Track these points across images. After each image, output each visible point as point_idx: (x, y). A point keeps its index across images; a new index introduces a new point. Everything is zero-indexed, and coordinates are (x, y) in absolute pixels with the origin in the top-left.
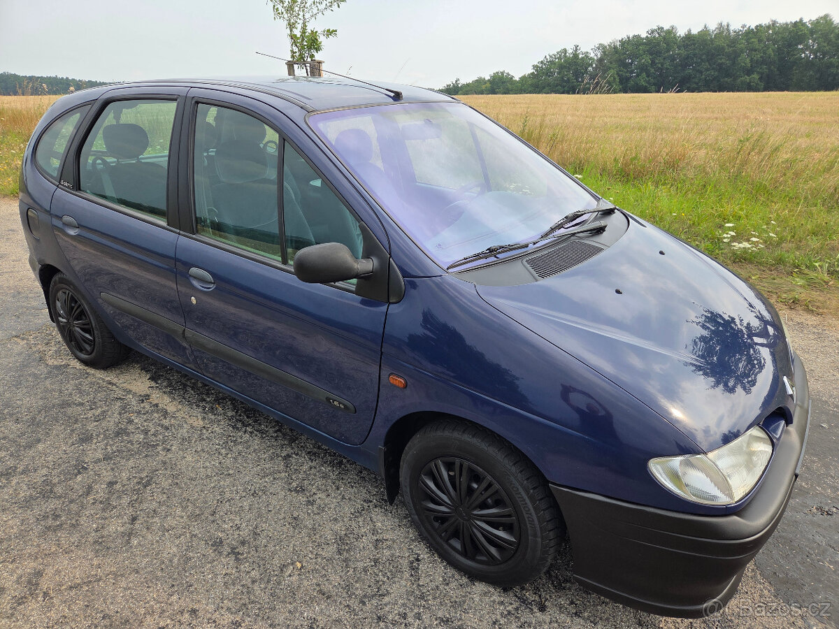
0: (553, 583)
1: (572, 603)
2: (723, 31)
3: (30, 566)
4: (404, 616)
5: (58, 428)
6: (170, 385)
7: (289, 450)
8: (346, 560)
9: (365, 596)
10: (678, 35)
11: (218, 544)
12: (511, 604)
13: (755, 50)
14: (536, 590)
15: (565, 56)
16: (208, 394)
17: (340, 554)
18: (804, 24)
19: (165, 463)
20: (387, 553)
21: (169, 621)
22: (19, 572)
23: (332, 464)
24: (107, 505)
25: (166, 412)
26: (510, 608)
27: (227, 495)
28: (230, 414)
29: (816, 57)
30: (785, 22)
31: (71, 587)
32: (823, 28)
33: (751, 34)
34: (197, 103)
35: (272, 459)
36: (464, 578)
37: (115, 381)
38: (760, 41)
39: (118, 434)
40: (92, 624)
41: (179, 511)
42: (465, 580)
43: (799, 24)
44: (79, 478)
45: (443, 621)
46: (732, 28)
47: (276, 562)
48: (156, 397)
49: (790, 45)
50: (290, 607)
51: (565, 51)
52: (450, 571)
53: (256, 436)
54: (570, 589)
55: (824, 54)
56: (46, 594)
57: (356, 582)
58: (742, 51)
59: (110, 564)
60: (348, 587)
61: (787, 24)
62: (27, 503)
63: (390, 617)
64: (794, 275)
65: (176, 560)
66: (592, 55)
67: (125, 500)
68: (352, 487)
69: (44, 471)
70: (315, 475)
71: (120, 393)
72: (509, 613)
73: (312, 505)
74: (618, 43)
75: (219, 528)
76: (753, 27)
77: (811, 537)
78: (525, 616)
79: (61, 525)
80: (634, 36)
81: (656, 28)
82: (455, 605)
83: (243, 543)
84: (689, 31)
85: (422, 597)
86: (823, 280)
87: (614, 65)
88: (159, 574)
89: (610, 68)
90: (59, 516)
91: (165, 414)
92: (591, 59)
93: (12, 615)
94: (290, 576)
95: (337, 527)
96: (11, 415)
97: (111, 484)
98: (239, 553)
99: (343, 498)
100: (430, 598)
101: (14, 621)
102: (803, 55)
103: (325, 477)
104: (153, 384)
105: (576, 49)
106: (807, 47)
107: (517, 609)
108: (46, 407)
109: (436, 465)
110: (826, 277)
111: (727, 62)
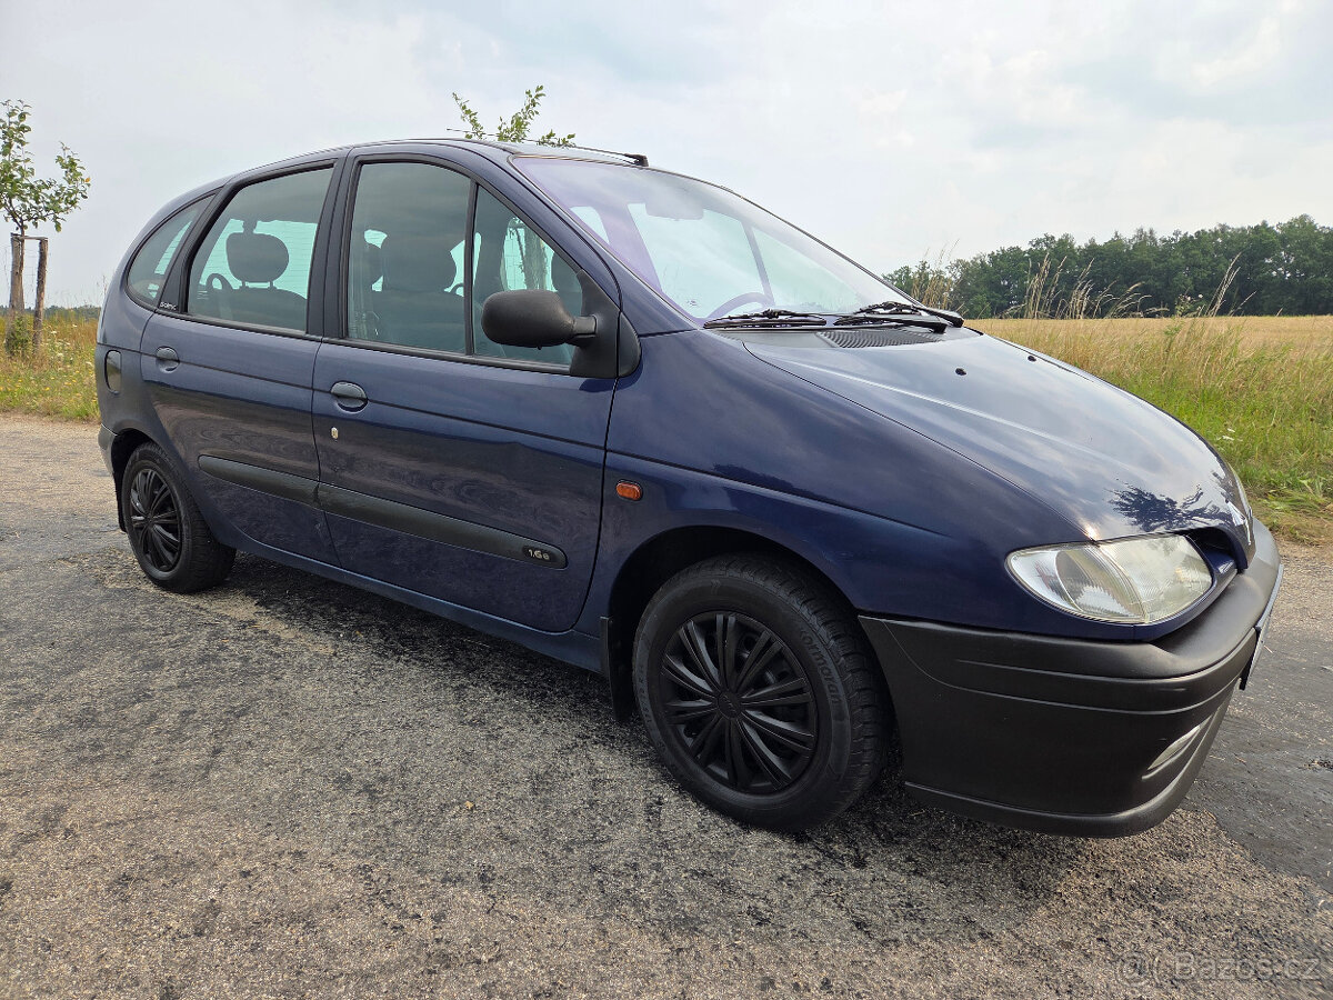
0: (878, 836)
1: (909, 859)
2: (1145, 239)
3: (48, 801)
4: (635, 867)
5: (114, 654)
6: (288, 610)
7: (464, 680)
8: (545, 801)
9: (573, 842)
10: (1076, 246)
11: (344, 781)
12: (809, 857)
13: (1200, 267)
14: (850, 844)
15: (907, 277)
16: (344, 620)
17: (537, 794)
18: (1270, 230)
19: (271, 691)
20: (610, 795)
21: (258, 864)
22: (31, 806)
23: (530, 696)
24: (177, 735)
25: (279, 639)
26: (806, 862)
27: (364, 727)
28: (376, 641)
29: (1294, 275)
30: (1239, 227)
31: (109, 824)
32: (1301, 235)
33: (1188, 244)
34: (362, 163)
35: (437, 689)
36: (732, 825)
37: (206, 606)
38: (1205, 253)
39: (202, 661)
40: (136, 866)
41: (286, 744)
42: (734, 828)
43: (1261, 230)
44: (138, 706)
45: (697, 874)
46: (1158, 236)
47: (433, 800)
48: (264, 623)
49: (1252, 259)
50: (453, 853)
51: (907, 270)
52: (710, 818)
53: (414, 664)
54: (906, 844)
55: (1307, 271)
56: (68, 832)
57: (559, 826)
58: (1178, 268)
59: (171, 801)
60: (546, 832)
61: (1243, 230)
62: (55, 733)
63: (611, 867)
64: (1270, 497)
65: (276, 797)
66: (947, 275)
67: (206, 730)
68: (560, 721)
69: (86, 699)
70: (502, 708)
71: (209, 618)
72: (805, 867)
73: (497, 739)
74: (987, 260)
75: (347, 763)
76: (1192, 233)
77: (1311, 794)
78: (832, 871)
79: (103, 756)
80: (1011, 248)
81: (1043, 237)
82: (716, 856)
83: (384, 780)
84: (1092, 241)
85: (665, 845)
86: (1316, 502)
87: (983, 289)
88: (249, 811)
89: (976, 293)
90: (101, 747)
91: (277, 641)
92: (946, 280)
93: (14, 854)
94: (455, 817)
95: (533, 764)
96: (43, 639)
97: (187, 713)
98: (375, 791)
99: (545, 731)
100: (678, 846)
101: (15, 862)
102: (1274, 273)
103: (517, 709)
104: (262, 609)
105: (924, 268)
106: (1279, 262)
107: (818, 863)
108: (96, 632)
109: (687, 631)
110: (1321, 499)
111: (1157, 284)
